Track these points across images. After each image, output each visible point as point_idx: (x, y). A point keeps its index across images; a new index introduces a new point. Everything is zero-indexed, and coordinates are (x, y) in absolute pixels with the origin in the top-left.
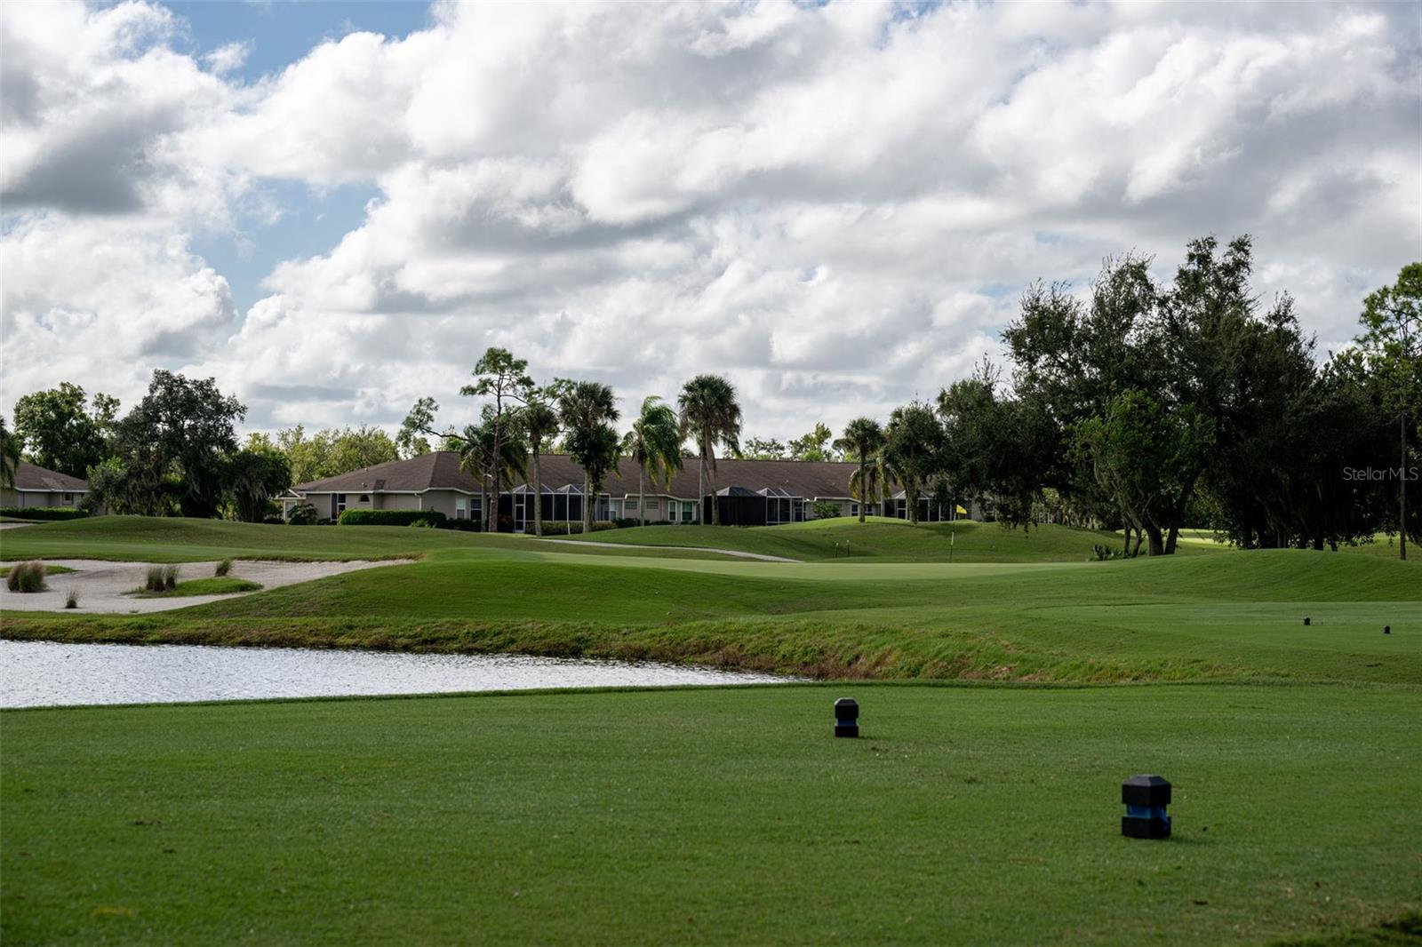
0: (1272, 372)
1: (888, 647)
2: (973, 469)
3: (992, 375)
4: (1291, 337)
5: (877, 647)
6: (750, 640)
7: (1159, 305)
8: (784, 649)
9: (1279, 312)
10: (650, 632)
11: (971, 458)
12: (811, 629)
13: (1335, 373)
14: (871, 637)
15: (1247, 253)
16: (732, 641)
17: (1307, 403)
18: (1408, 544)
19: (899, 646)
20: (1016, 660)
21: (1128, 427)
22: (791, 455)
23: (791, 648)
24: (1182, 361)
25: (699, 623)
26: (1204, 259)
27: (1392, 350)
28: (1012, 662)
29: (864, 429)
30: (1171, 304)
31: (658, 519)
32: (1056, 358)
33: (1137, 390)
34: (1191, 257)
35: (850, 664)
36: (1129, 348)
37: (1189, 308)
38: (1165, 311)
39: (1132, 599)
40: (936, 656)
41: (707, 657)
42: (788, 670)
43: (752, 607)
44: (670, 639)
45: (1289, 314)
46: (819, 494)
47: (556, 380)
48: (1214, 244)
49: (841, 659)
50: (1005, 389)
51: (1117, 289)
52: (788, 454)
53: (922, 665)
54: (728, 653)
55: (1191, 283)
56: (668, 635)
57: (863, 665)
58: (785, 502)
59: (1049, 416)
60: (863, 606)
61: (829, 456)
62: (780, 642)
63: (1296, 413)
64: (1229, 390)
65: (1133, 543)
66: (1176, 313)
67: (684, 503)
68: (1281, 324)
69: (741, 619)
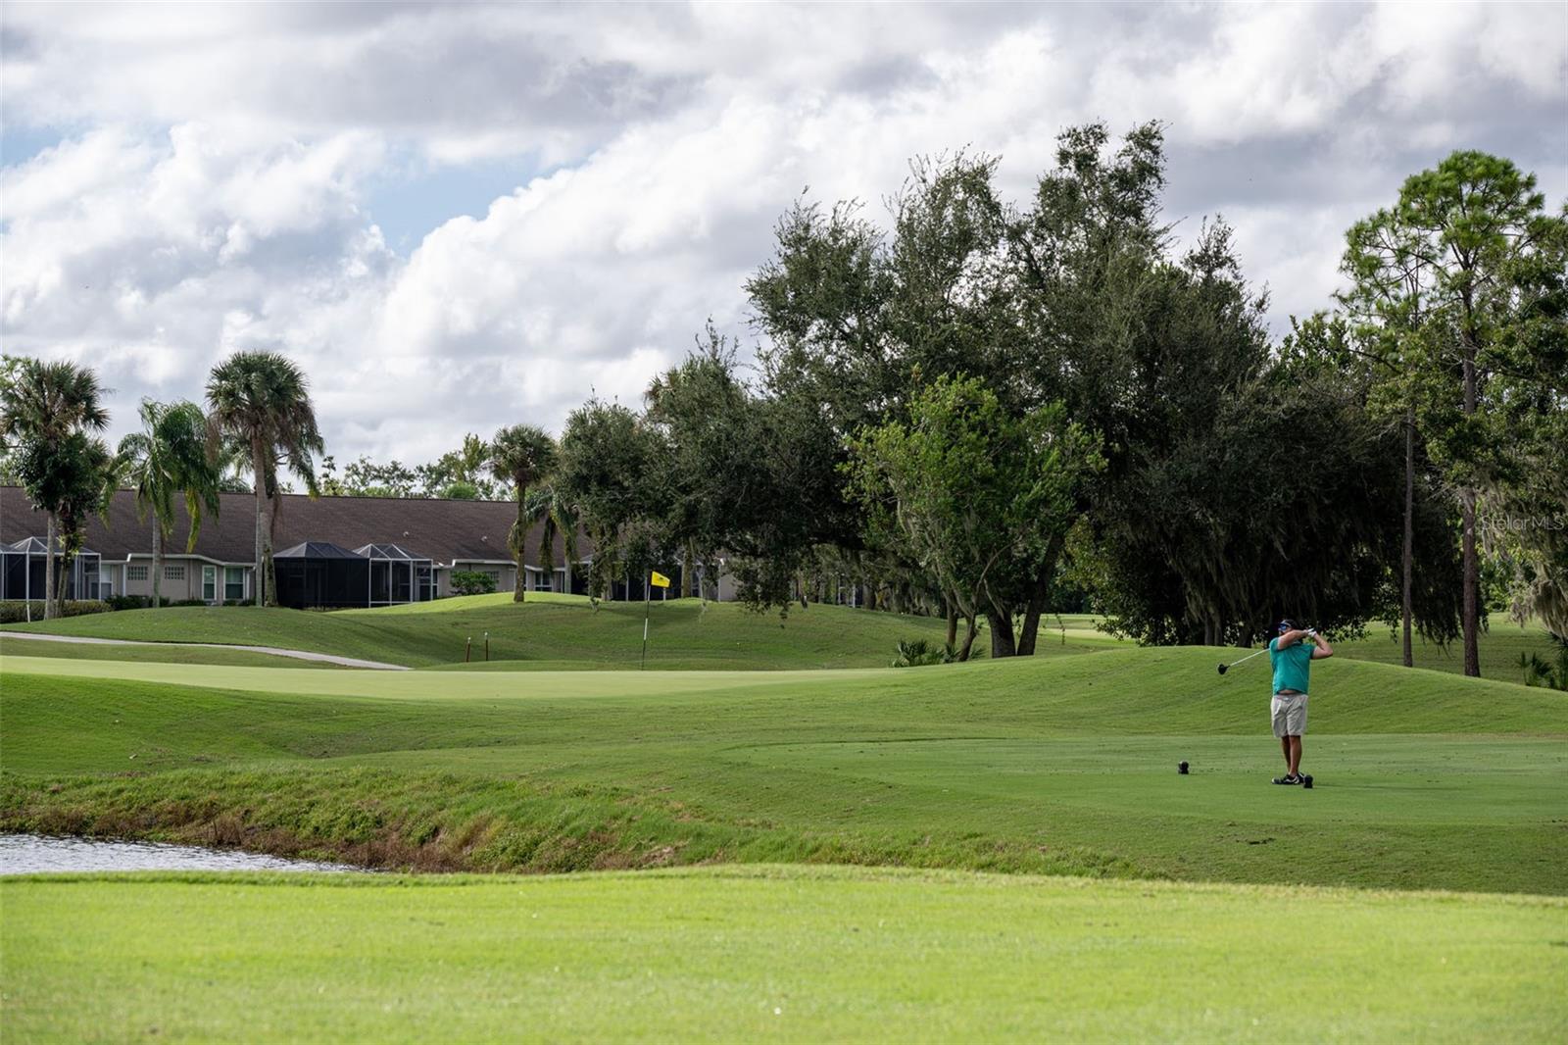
0: (1195, 352)
1: (485, 813)
2: (691, 513)
3: (723, 353)
4: (1228, 293)
5: (468, 814)
6: (264, 802)
7: (1010, 239)
8: (317, 817)
9: (1206, 250)
10: (96, 789)
11: (688, 494)
12: (366, 783)
13: (1302, 353)
14: (462, 797)
15: (1156, 152)
16: (233, 804)
17: (1258, 401)
18: (1415, 638)
19: (503, 812)
20: (687, 835)
21: (953, 439)
22: (424, 489)
23: (329, 816)
24: (1046, 333)
25: (181, 773)
26: (1085, 162)
27: (1393, 316)
28: (681, 838)
29: (524, 445)
30: (1029, 236)
31: (185, 598)
32: (836, 325)
33: (967, 379)
34: (1064, 157)
35: (423, 841)
36: (958, 309)
37: (1060, 244)
38: (1020, 247)
39: (924, 730)
40: (561, 828)
41: (189, 831)
42: (322, 853)
43: (280, 745)
44: (129, 800)
45: (1224, 254)
46: (461, 555)
47: (6, 358)
48: (1103, 136)
49: (409, 835)
50: (752, 379)
51: (938, 209)
52: (418, 487)
53: (536, 844)
54: (223, 825)
55: (1060, 201)
56: (125, 795)
57: (444, 844)
58: (402, 569)
59: (823, 424)
60: (468, 744)
61: (488, 489)
62: (312, 805)
63: (1236, 420)
64: (1128, 381)
65: (962, 636)
66: (1038, 251)
67: (229, 570)
68: (1209, 272)
69: (253, 766)
